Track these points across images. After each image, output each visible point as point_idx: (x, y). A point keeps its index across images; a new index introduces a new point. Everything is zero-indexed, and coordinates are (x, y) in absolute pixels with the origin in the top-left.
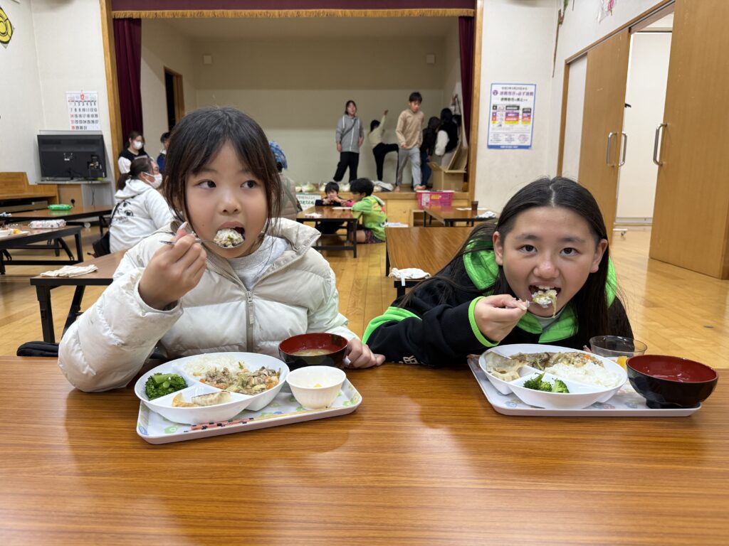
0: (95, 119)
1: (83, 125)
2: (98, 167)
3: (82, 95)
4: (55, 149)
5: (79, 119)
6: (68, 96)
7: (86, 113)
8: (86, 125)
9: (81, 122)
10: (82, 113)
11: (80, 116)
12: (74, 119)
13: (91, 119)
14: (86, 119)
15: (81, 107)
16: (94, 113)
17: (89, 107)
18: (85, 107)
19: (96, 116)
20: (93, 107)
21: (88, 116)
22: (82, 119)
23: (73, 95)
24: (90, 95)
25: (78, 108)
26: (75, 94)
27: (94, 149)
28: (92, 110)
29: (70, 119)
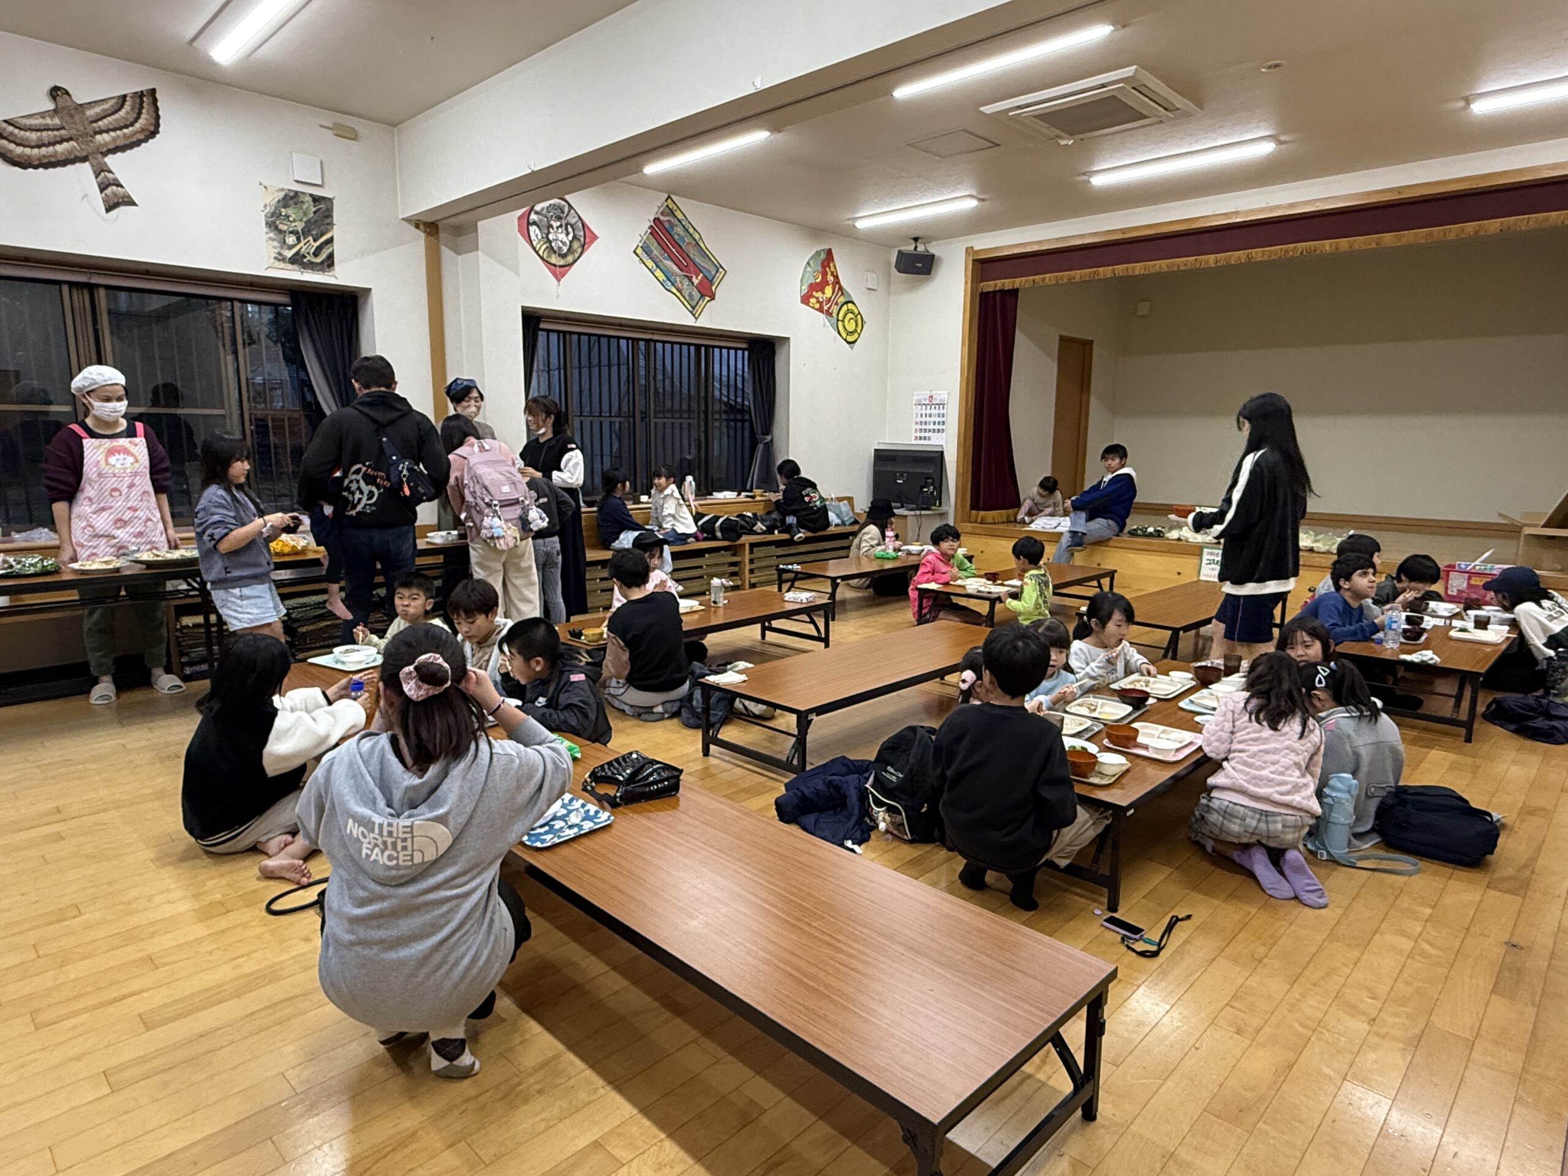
0: (941, 427)
1: (927, 435)
2: (932, 493)
3: (931, 397)
4: (888, 468)
5: (923, 427)
6: (915, 398)
7: (932, 419)
8: (931, 434)
9: (925, 430)
10: (928, 419)
11: (926, 423)
12: (919, 427)
13: (937, 427)
14: (932, 427)
15: (928, 412)
16: (941, 419)
17: (937, 411)
18: (933, 411)
19: (943, 423)
20: (941, 411)
21: (934, 423)
22: (927, 427)
23: (921, 397)
24: (941, 395)
25: (924, 412)
26: (923, 395)
27: (930, 470)
28: (939, 415)
29: (914, 427)
